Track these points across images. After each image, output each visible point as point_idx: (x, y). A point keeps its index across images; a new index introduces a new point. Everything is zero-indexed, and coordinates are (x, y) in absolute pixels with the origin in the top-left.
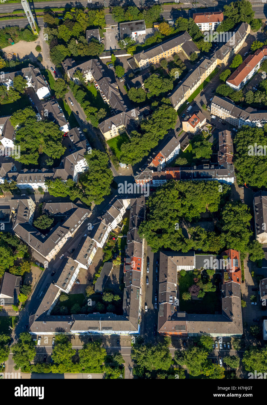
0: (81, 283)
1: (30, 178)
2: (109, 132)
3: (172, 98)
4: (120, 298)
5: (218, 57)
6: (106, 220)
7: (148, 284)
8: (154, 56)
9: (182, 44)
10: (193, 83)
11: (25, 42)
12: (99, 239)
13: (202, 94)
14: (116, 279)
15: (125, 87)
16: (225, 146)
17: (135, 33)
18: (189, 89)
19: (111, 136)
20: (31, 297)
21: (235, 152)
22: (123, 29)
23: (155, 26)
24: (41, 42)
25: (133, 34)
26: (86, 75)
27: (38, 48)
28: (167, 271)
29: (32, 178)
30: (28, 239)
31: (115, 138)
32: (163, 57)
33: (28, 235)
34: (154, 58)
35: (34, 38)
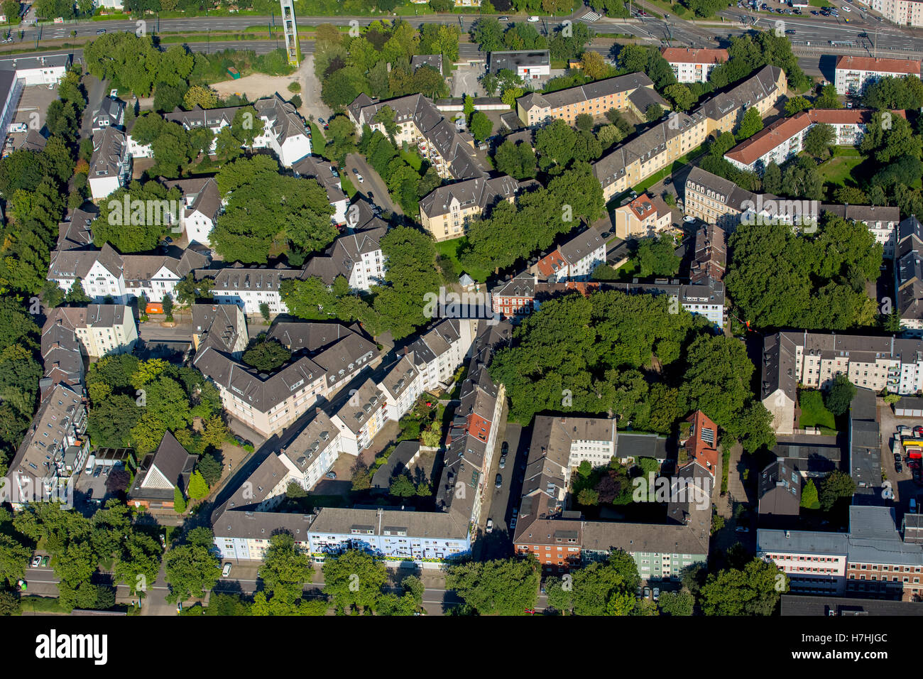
0: (339, 479)
1: (247, 279)
2: (442, 216)
3: (597, 168)
4: (430, 494)
5: (708, 115)
6: (415, 354)
7: (499, 487)
8: (564, 105)
9: (630, 92)
10: (648, 150)
11: (266, 76)
12: (395, 387)
13: (667, 182)
14: (424, 475)
15: (489, 159)
16: (710, 249)
17: (525, 71)
18: (638, 161)
19: (446, 233)
20: (216, 496)
21: (729, 261)
22: (499, 61)
23: (572, 65)
24: (301, 77)
25: (521, 71)
26: (402, 125)
27: (295, 87)
28: (548, 440)
29: (251, 278)
30: (228, 379)
31: (455, 240)
32: (584, 112)
33: (229, 369)
34: (563, 109)
35: (287, 70)
